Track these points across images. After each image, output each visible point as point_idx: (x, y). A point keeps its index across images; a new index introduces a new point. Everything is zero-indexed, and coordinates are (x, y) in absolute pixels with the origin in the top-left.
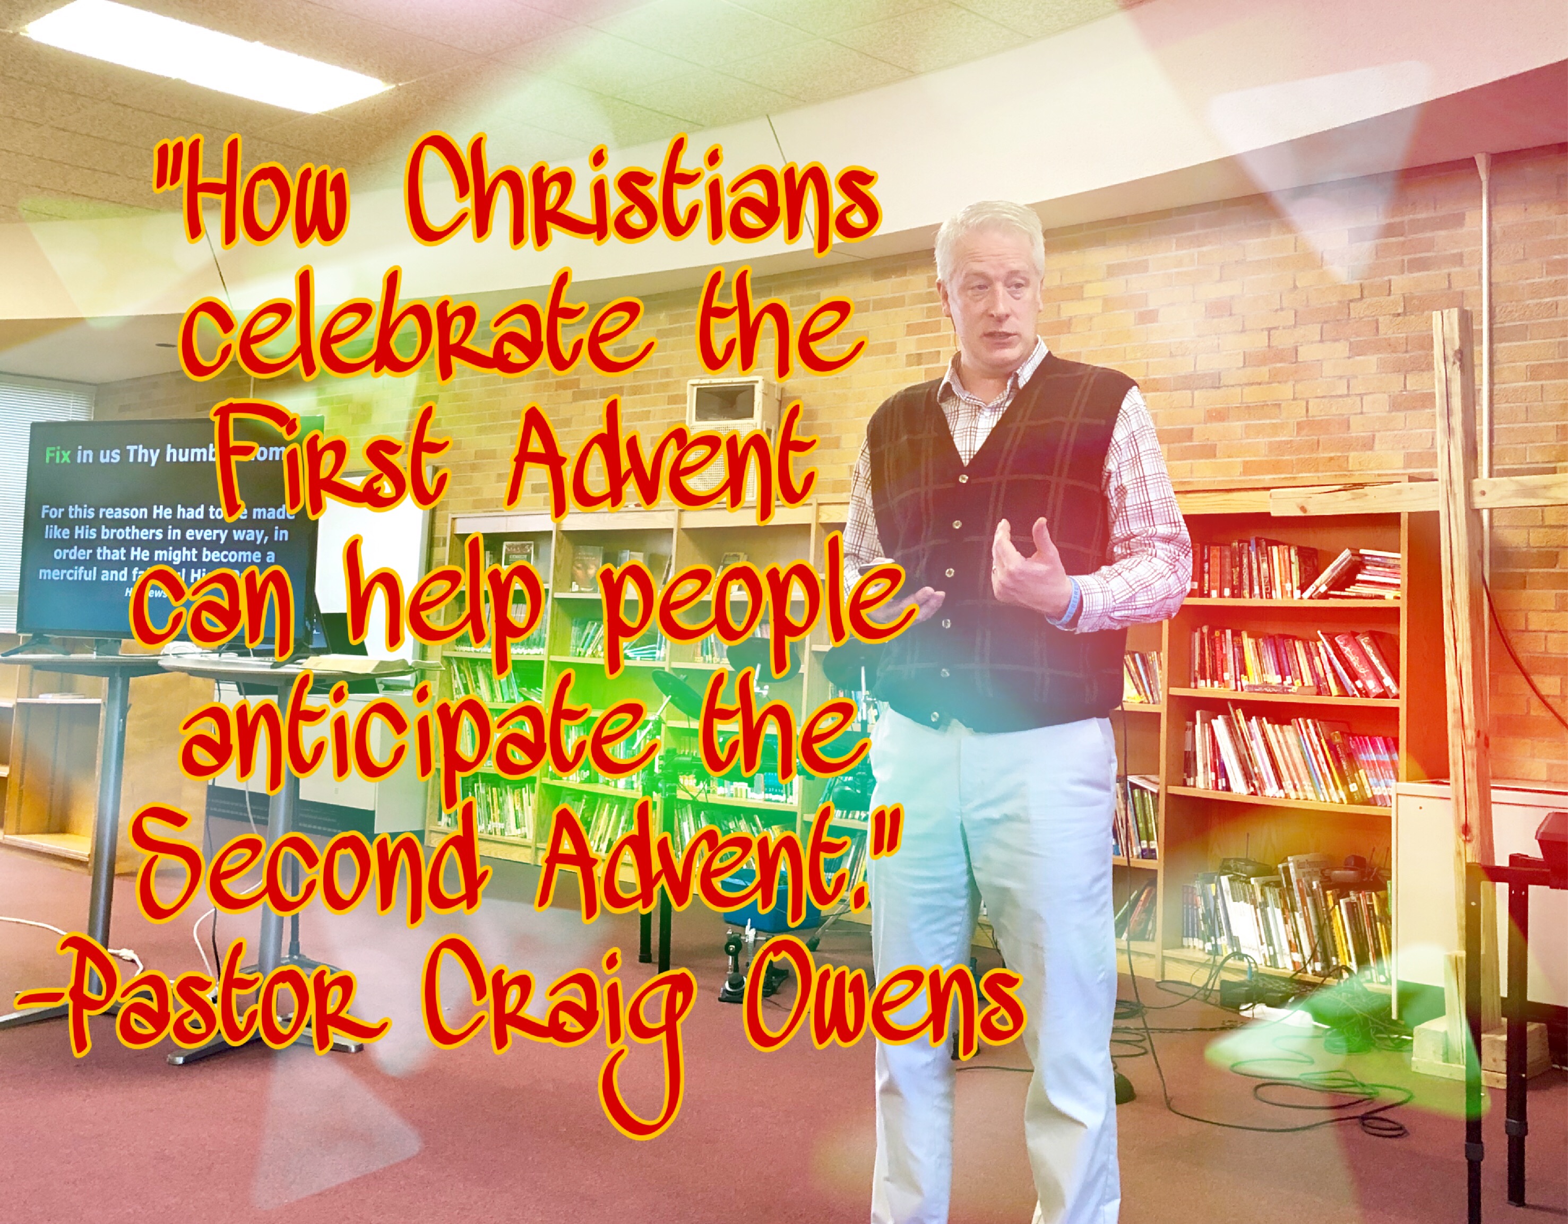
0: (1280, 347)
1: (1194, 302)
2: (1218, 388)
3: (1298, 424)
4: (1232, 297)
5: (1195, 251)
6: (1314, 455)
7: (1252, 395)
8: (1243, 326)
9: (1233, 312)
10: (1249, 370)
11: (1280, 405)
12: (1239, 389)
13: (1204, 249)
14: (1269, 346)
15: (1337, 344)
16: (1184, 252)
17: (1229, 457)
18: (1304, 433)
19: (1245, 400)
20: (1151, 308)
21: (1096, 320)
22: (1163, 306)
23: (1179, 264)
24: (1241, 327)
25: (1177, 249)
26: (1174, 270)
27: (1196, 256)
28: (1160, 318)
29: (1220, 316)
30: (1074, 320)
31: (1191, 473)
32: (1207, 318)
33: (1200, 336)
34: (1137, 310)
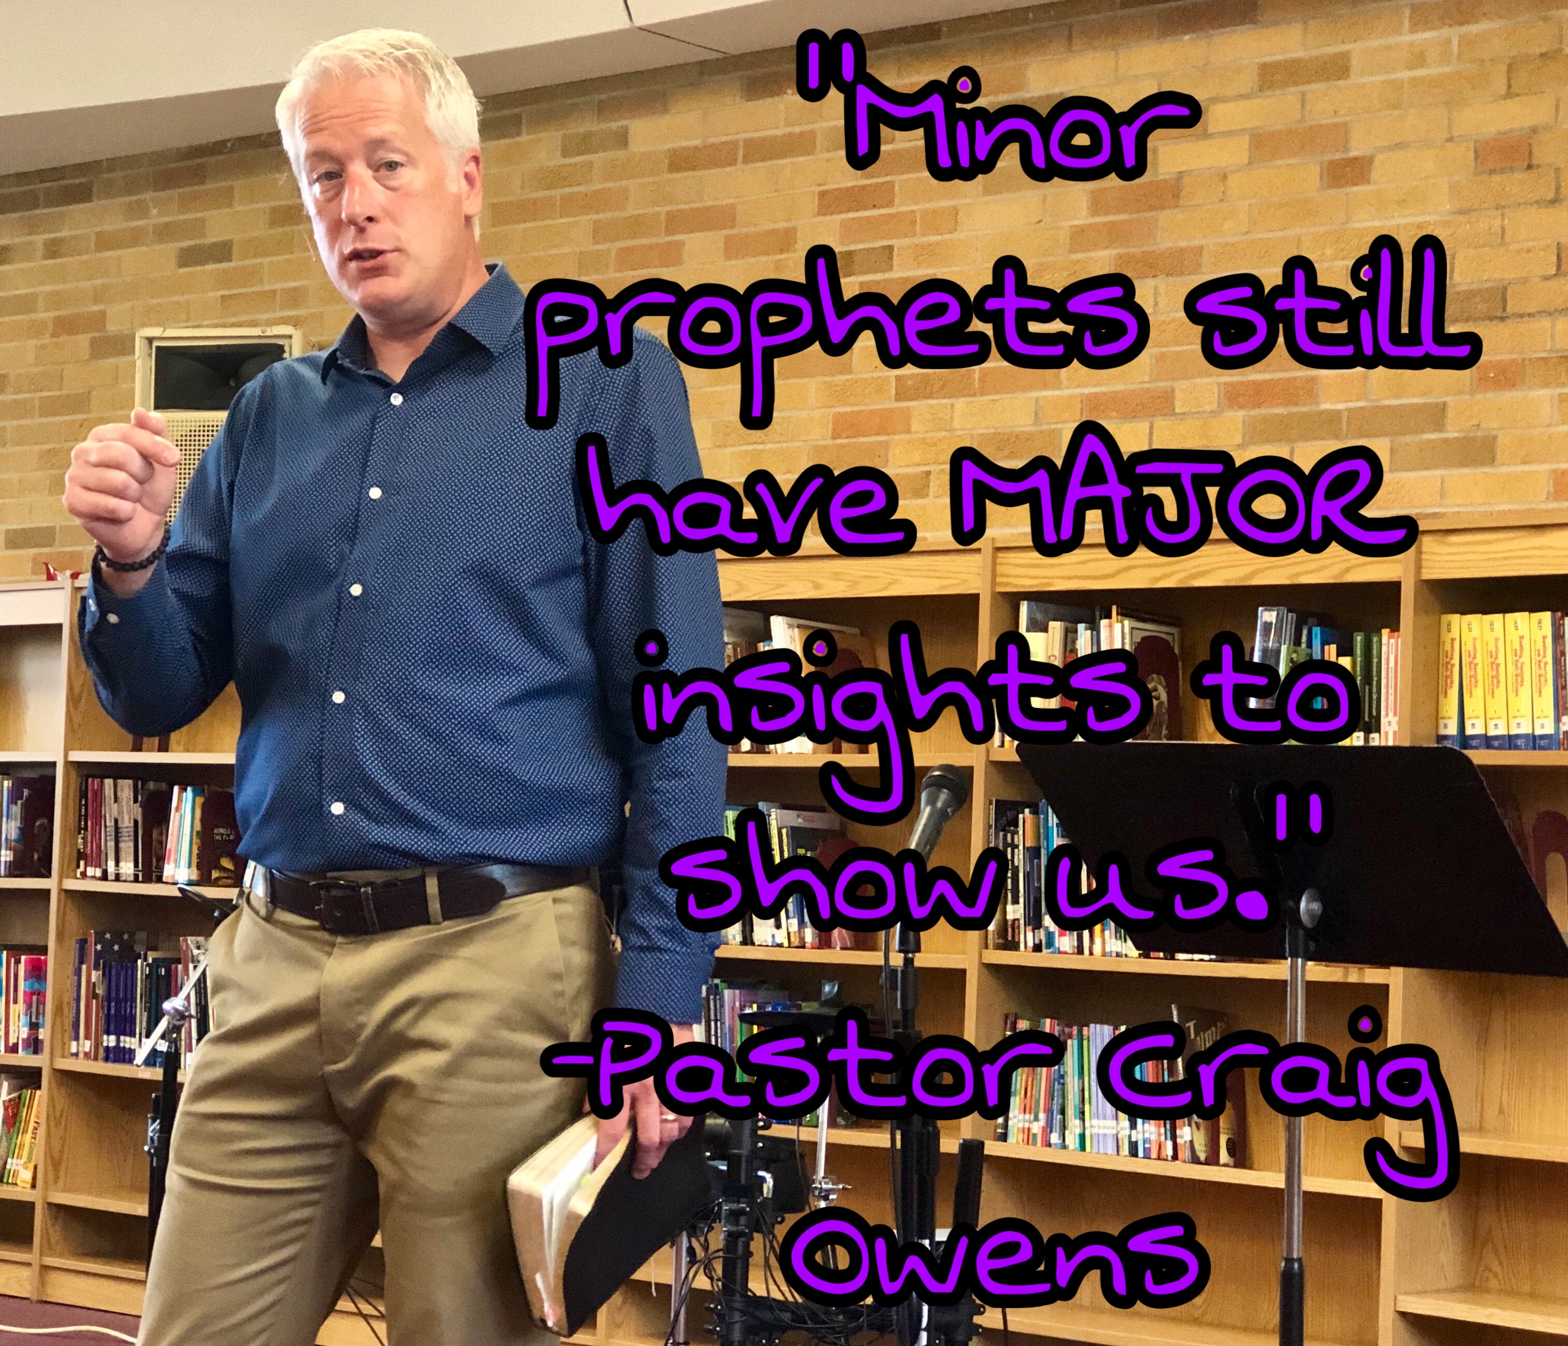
1: (1450, 140)
2: (1502, 319)
4: (1534, 130)
5: (1454, 34)
8: (1558, 189)
9: (1535, 162)
12: (1546, 323)
13: (1473, 29)
16: (1427, 35)
17: (1524, 462)
20: (1353, 153)
21: (1232, 181)
22: (1382, 149)
23: (1419, 59)
24: (1551, 196)
25: (1412, 31)
26: (1406, 75)
27: (1455, 42)
28: (1375, 175)
29: (1512, 169)
30: (1186, 180)
31: (1443, 494)
32: (1476, 174)
33: (1460, 212)
34: (1328, 157)
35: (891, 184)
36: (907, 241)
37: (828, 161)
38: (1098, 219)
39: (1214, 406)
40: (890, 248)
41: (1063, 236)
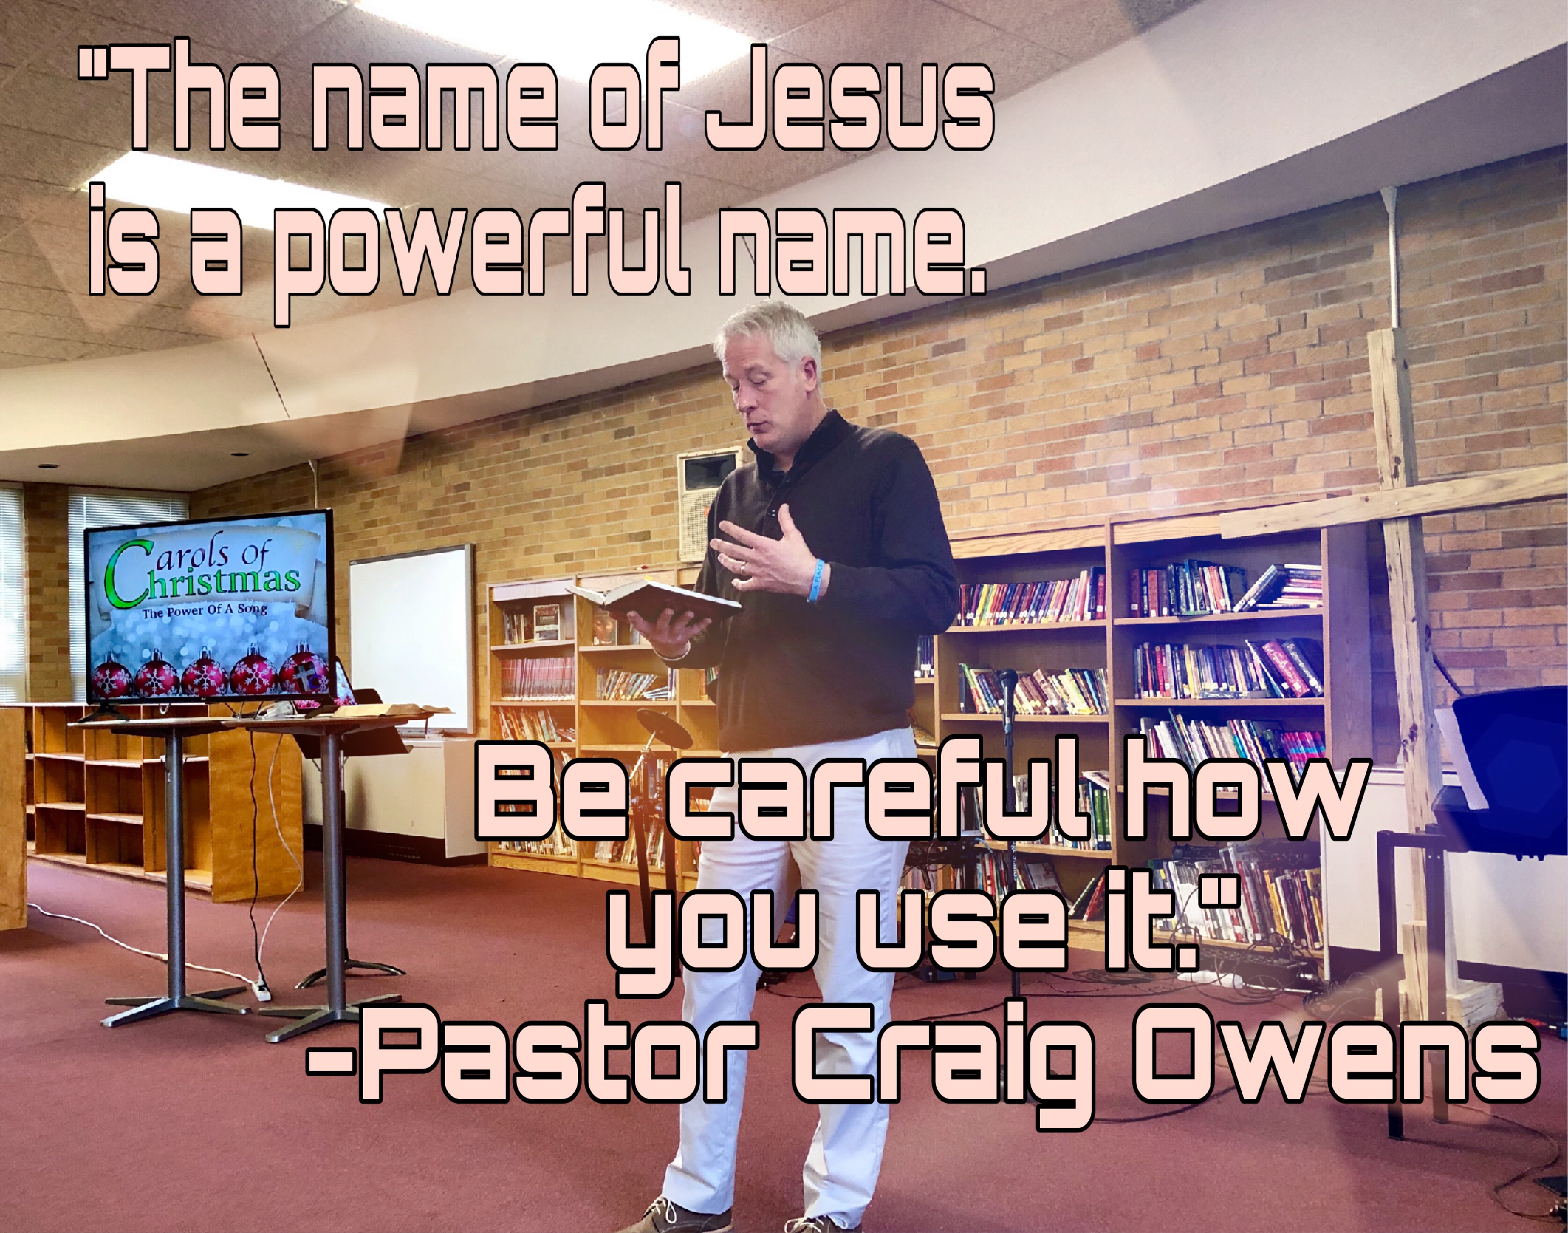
0: (1206, 384)
1: (1125, 348)
2: (1152, 425)
3: (1226, 453)
4: (1161, 341)
5: (1124, 300)
6: (1241, 481)
7: (1181, 431)
8: (1172, 365)
9: (1162, 354)
10: (1178, 408)
11: (1207, 438)
12: (1169, 426)
13: (1132, 297)
14: (1196, 384)
15: (1258, 377)
16: (1115, 301)
17: (1164, 489)
18: (1230, 461)
19: (1176, 435)
20: (1085, 357)
21: (1036, 372)
22: (1097, 354)
23: (1111, 313)
24: (1169, 368)
25: (1108, 300)
26: (1106, 320)
27: (1125, 305)
28: (1096, 365)
29: (1150, 359)
30: (1016, 373)
31: (1130, 505)
32: (1138, 362)
33: (1132, 379)
34: (1074, 359)
35: (896, 384)
36: (902, 409)
37: (870, 376)
38: (980, 393)
39: (1032, 473)
40: (896, 413)
41: (967, 401)
